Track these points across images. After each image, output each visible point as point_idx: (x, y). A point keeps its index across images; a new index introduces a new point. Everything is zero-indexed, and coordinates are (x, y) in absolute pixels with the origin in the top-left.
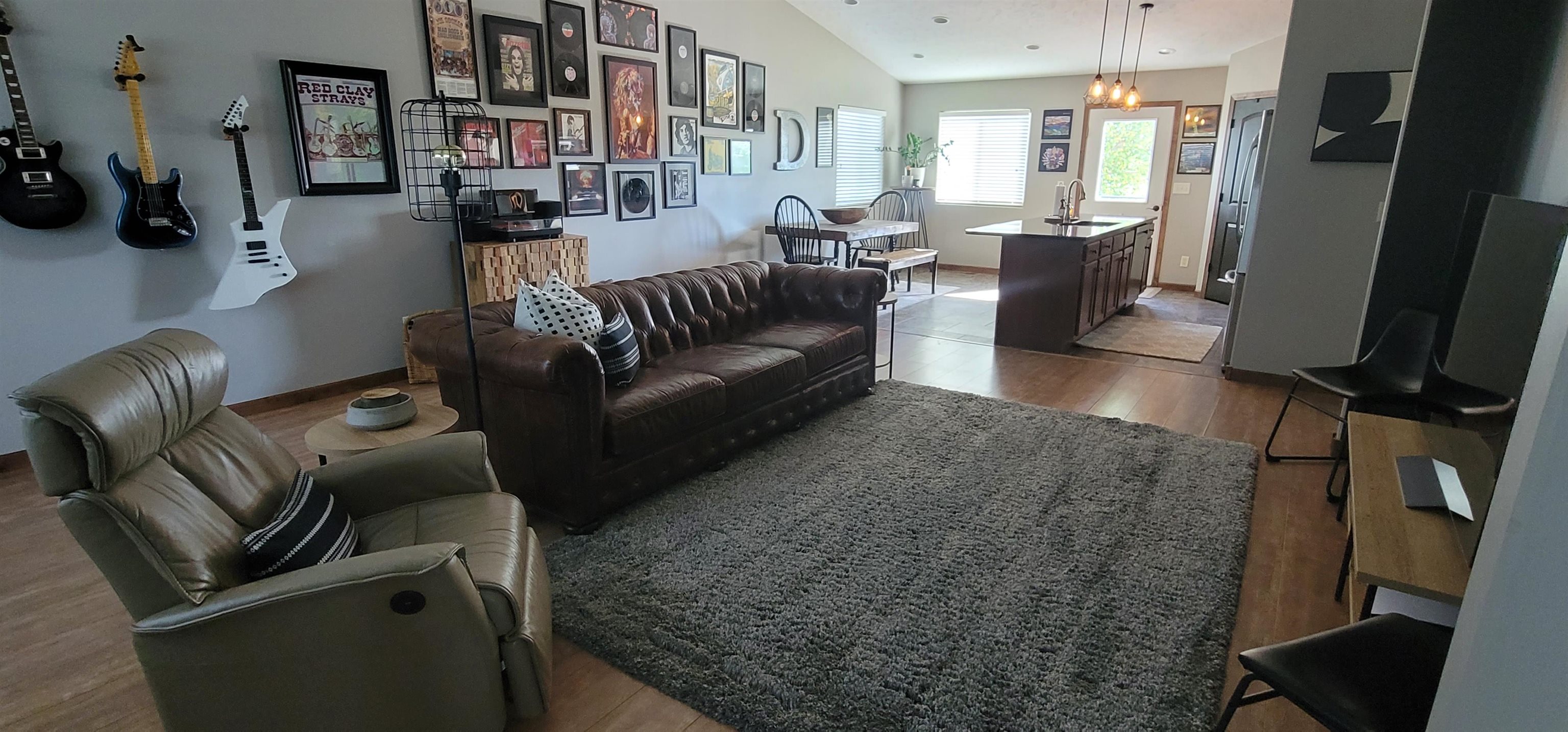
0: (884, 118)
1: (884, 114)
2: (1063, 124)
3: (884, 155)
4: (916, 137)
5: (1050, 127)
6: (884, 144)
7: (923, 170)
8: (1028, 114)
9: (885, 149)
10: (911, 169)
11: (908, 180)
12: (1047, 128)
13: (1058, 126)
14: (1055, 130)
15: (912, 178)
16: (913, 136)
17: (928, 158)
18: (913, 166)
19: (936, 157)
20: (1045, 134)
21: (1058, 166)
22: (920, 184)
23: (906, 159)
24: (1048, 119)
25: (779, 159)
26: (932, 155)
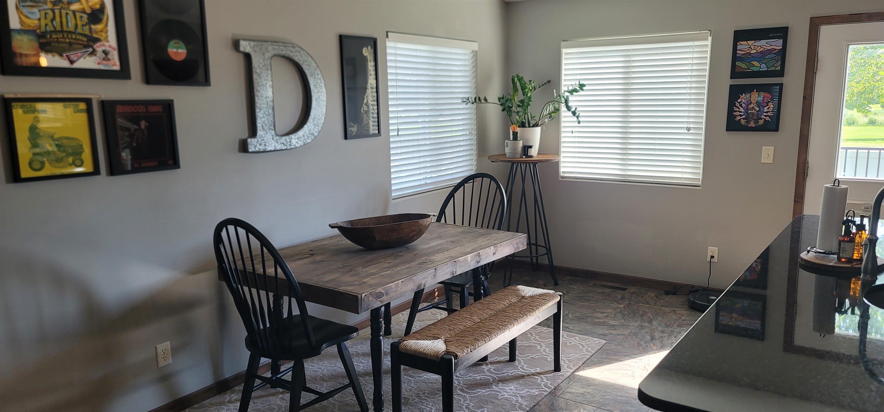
0: (475, 54)
1: (475, 46)
2: (770, 51)
3: (477, 108)
4: (526, 80)
5: (748, 57)
6: (476, 93)
7: (538, 130)
8: (707, 39)
9: (478, 100)
10: (518, 130)
11: (515, 148)
12: (741, 59)
13: (762, 56)
14: (755, 63)
15: (520, 144)
16: (520, 79)
17: (545, 113)
18: (523, 125)
19: (557, 110)
20: (737, 70)
21: (761, 122)
22: (534, 152)
23: (510, 115)
24: (744, 46)
25: (253, 132)
26: (551, 108)
